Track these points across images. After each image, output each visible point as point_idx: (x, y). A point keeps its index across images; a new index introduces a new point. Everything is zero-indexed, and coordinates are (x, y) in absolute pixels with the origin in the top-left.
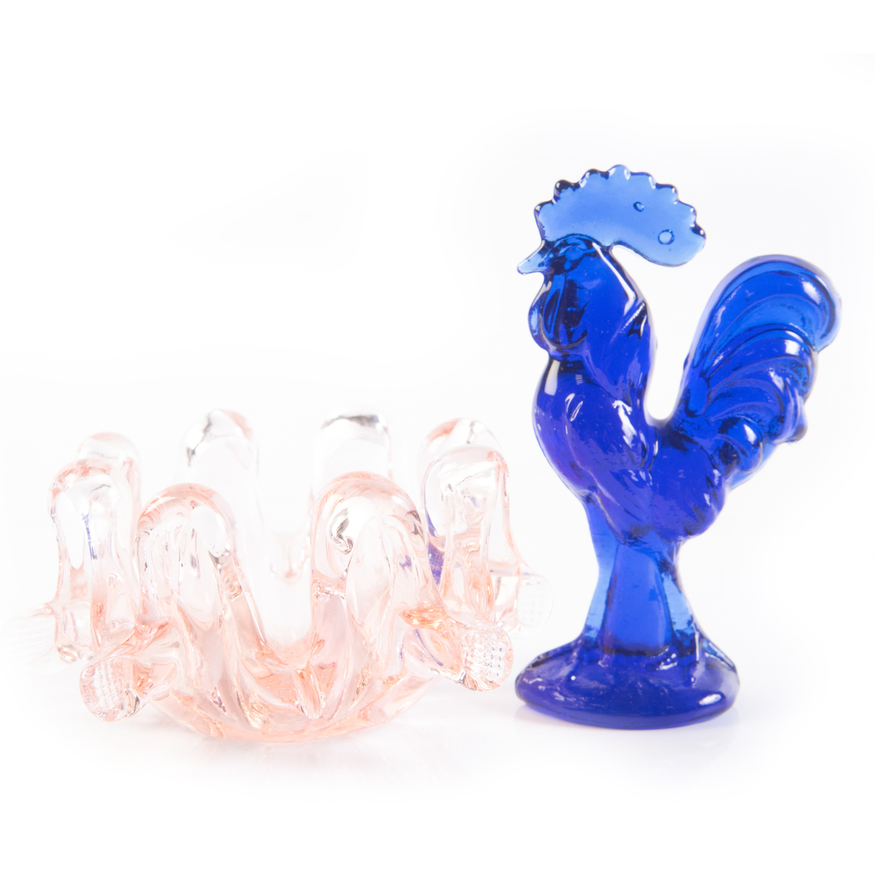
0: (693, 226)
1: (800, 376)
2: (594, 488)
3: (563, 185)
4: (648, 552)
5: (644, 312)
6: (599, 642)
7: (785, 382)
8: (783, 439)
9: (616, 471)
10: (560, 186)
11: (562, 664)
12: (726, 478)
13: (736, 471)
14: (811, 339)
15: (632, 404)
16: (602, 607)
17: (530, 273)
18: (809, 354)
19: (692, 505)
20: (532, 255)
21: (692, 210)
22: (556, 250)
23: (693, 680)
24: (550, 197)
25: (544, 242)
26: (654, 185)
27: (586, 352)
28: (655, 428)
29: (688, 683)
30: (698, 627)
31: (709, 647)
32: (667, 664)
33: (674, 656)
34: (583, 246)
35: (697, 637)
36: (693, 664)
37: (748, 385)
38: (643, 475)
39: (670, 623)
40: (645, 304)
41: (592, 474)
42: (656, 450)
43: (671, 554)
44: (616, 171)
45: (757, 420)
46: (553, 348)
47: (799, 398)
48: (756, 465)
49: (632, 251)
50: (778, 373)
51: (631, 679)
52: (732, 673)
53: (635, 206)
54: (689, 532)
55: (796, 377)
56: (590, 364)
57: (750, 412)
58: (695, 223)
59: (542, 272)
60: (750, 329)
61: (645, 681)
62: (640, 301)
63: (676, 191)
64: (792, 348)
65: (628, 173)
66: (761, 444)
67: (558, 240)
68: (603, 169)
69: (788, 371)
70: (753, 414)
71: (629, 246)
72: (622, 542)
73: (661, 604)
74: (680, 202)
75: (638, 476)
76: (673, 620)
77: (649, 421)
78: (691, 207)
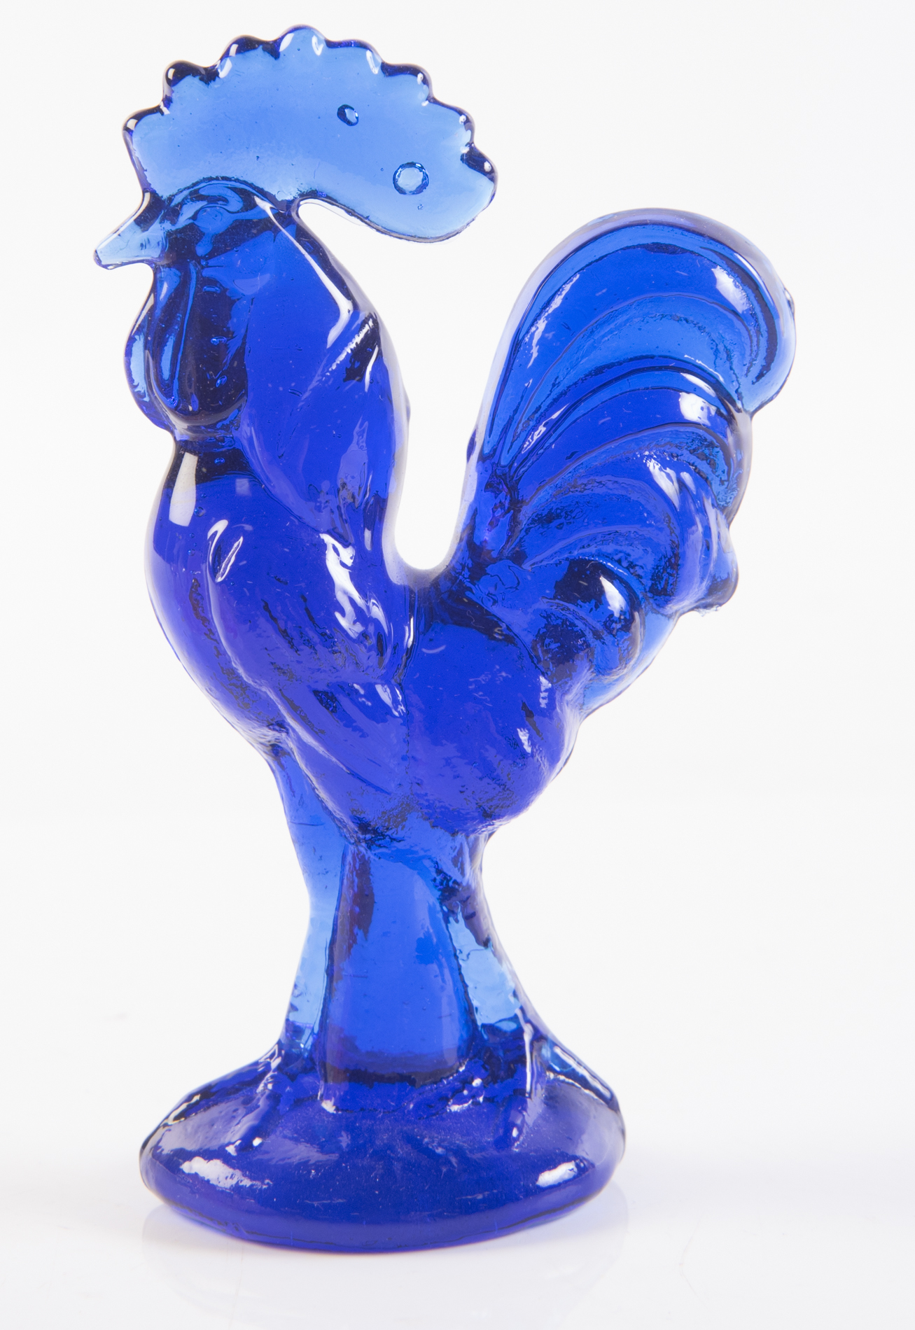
0: (465, 150)
1: (713, 464)
2: (281, 725)
3: (182, 71)
4: (411, 859)
5: (374, 338)
6: (316, 1056)
7: (681, 483)
8: (688, 602)
9: (322, 687)
10: (175, 75)
11: (235, 1111)
12: (565, 693)
13: (586, 675)
14: (732, 390)
15: (352, 540)
16: (319, 984)
17: (123, 264)
18: (730, 419)
19: (492, 754)
20: (124, 224)
21: (462, 118)
22: (174, 213)
23: (515, 1133)
24: (157, 101)
25: (148, 195)
26: (376, 66)
27: (246, 432)
28: (406, 590)
29: (504, 1141)
30: (529, 1015)
31: (556, 1057)
32: (461, 1101)
33: (477, 1082)
34: (235, 203)
35: (527, 1038)
36: (518, 1098)
37: (600, 490)
38: (384, 694)
39: (468, 1011)
40: (376, 322)
41: (273, 696)
42: (410, 640)
43: (458, 861)
44: (294, 39)
45: (625, 564)
46: (181, 426)
47: (712, 513)
48: (628, 661)
49: (342, 212)
50: (664, 465)
51: (383, 1139)
52: (607, 1112)
53: (341, 113)
54: (489, 815)
55: (704, 467)
56: (258, 456)
57: (609, 548)
58: (470, 144)
59: (149, 263)
60: (599, 370)
61: (411, 1140)
62: (362, 316)
63: (425, 81)
64: (692, 407)
65: (319, 42)
66: (636, 614)
67: (180, 191)
68: (267, 34)
69: (687, 456)
70: (617, 552)
71: (331, 200)
72: (352, 841)
73: (447, 972)
74: (435, 102)
75: (373, 695)
76: (475, 1003)
77: (394, 575)
78: (460, 113)
